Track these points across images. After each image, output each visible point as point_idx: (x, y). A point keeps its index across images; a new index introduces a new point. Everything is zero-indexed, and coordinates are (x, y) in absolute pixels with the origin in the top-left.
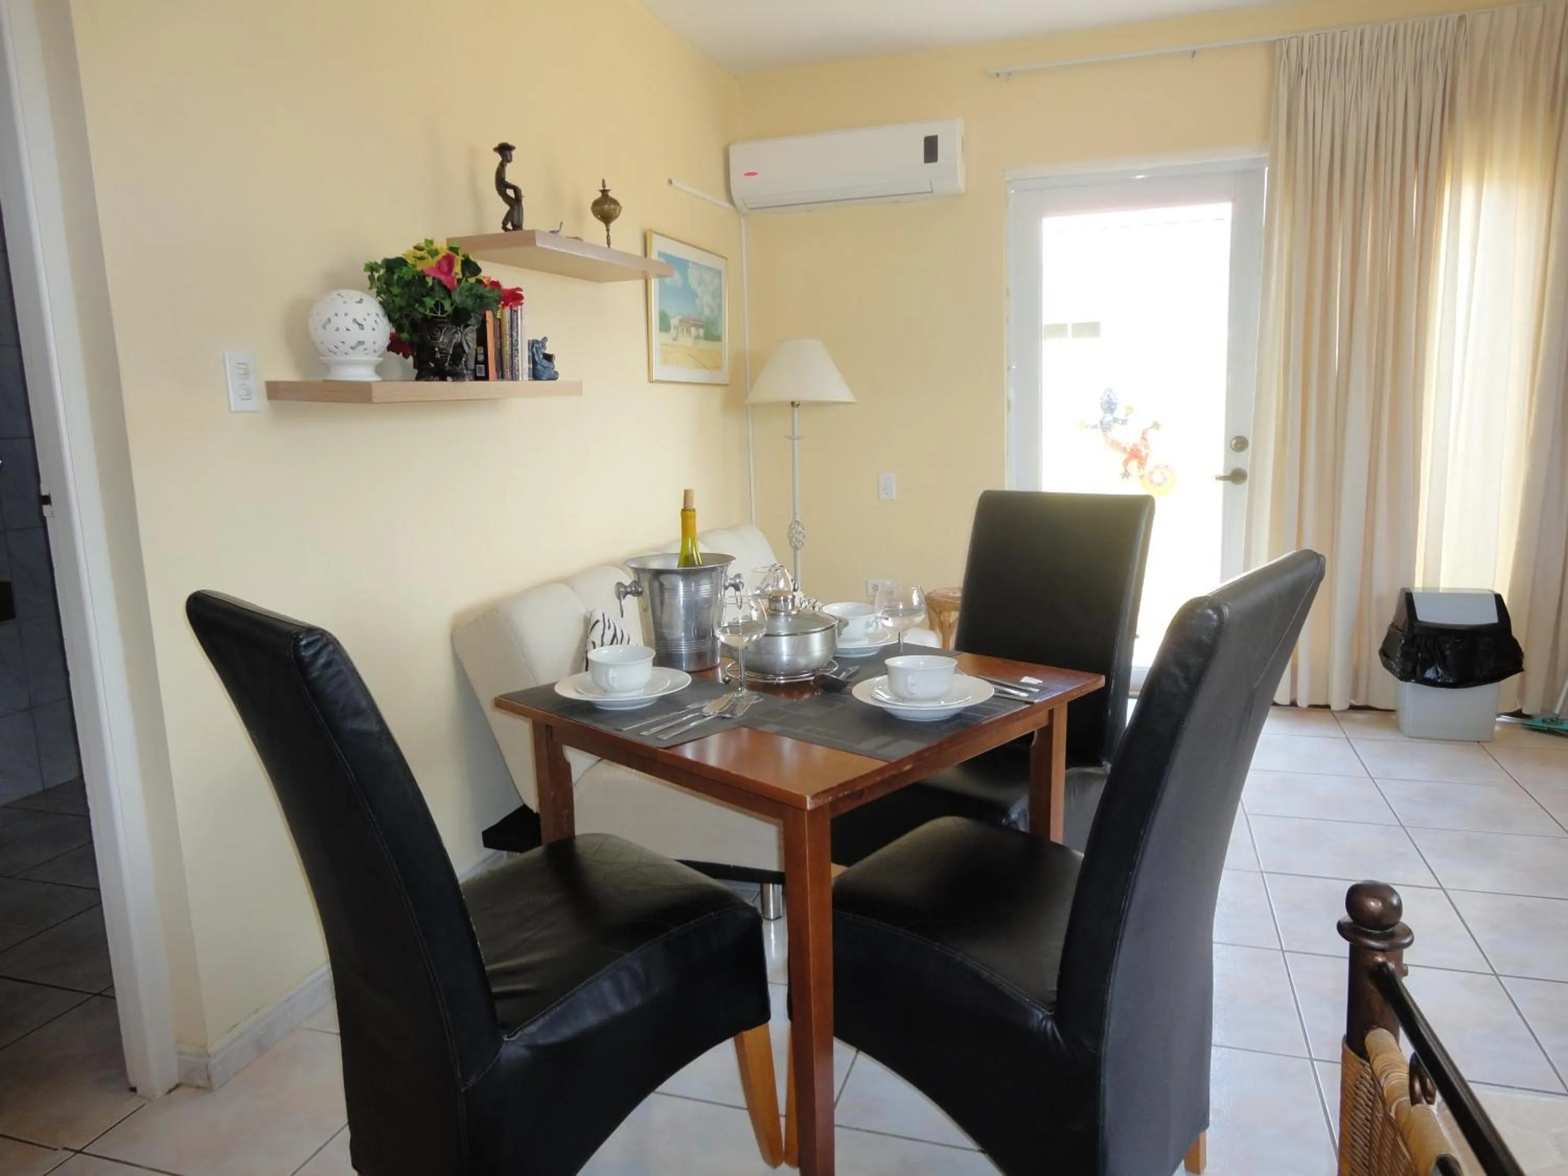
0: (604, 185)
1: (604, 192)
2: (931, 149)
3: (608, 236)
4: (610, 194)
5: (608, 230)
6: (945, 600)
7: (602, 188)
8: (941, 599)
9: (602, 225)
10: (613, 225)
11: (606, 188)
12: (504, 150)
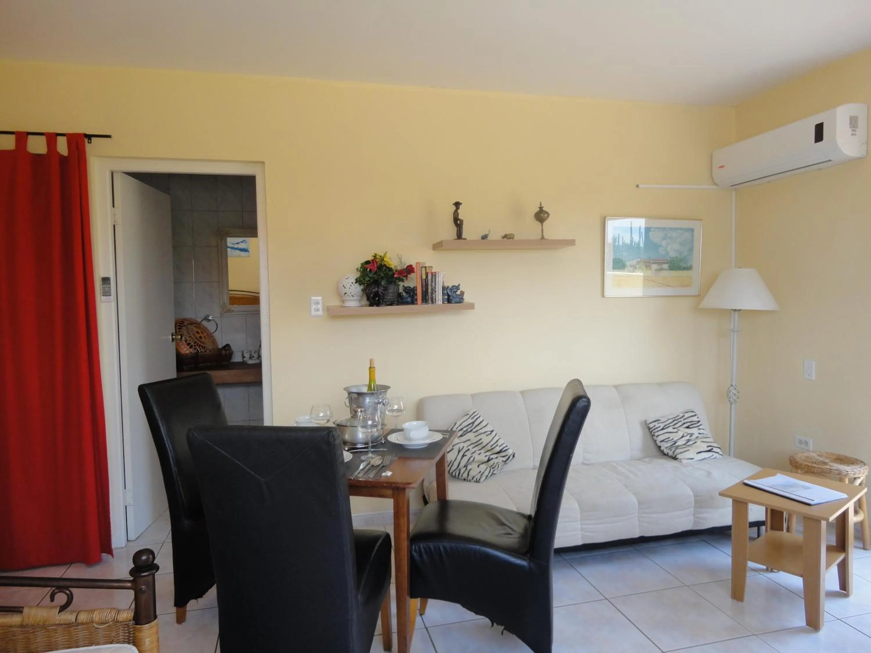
0: (541, 205)
1: (541, 208)
2: (819, 130)
3: (542, 229)
4: (544, 209)
5: (542, 226)
6: (806, 463)
7: (540, 206)
8: (803, 462)
9: (539, 224)
10: (545, 223)
11: (542, 206)
12: (457, 205)
